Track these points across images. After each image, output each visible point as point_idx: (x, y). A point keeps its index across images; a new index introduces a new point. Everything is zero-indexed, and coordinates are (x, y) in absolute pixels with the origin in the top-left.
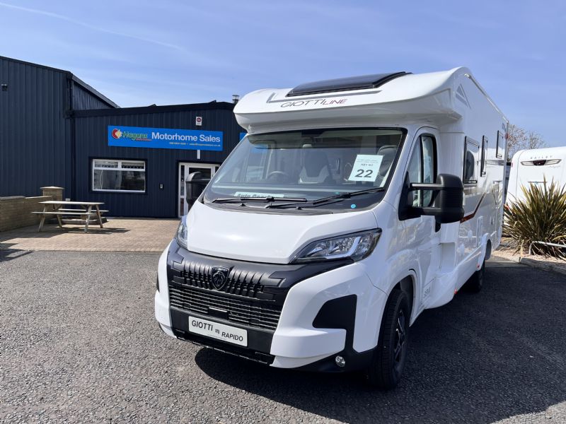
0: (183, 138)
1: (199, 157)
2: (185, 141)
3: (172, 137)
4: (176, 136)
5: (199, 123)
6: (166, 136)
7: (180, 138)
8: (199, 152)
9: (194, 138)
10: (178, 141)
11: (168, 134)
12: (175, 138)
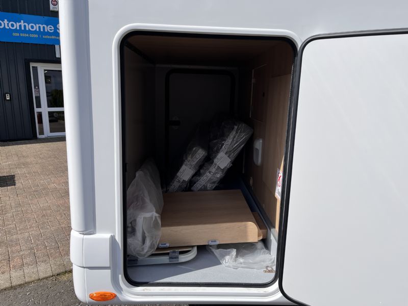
0: (32, 27)
1: (58, 55)
2: (35, 32)
3: (17, 26)
4: (22, 23)
5: (54, 7)
6: (6, 24)
7: (28, 27)
8: (57, 48)
9: (49, 29)
10: (25, 31)
11: (9, 21)
12: (20, 26)
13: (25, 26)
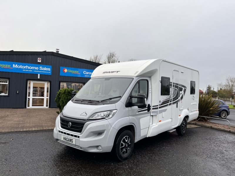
0: (30, 68)
1: (39, 78)
2: (31, 70)
5: (39, 61)
6: (21, 67)
8: (39, 75)
9: (37, 68)
10: (28, 69)
11: (22, 66)
12: (26, 67)
13: (28, 67)
